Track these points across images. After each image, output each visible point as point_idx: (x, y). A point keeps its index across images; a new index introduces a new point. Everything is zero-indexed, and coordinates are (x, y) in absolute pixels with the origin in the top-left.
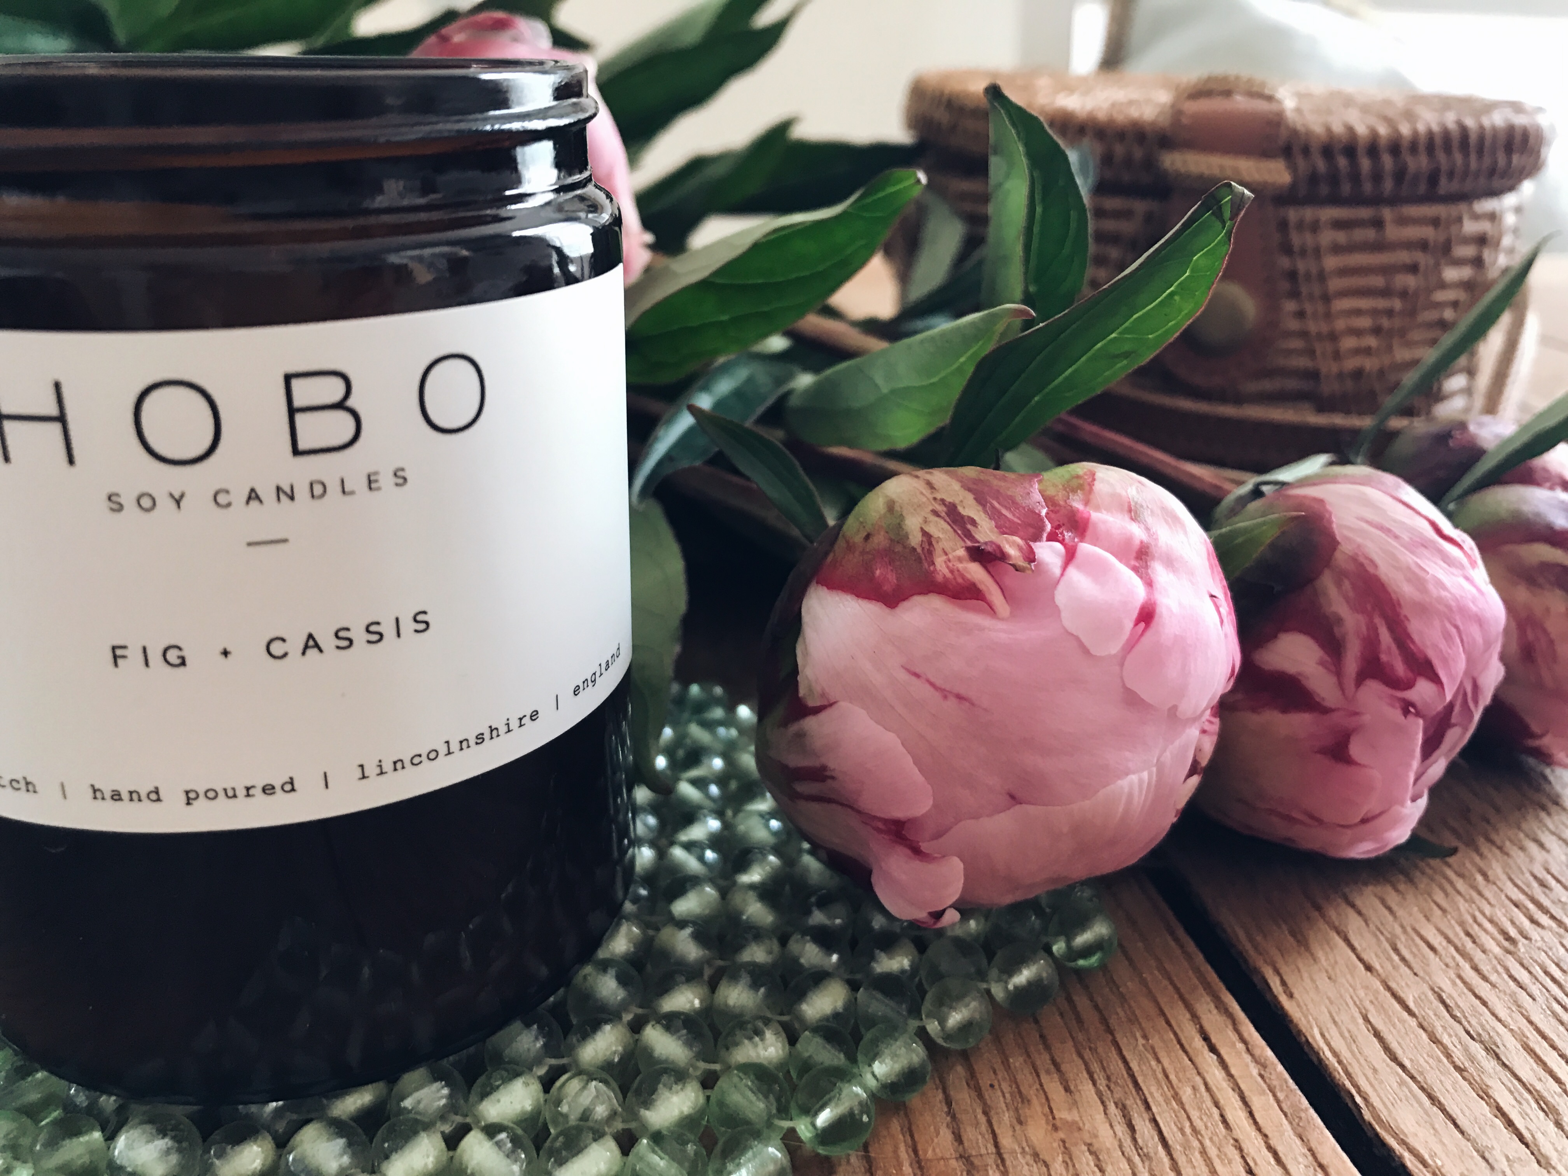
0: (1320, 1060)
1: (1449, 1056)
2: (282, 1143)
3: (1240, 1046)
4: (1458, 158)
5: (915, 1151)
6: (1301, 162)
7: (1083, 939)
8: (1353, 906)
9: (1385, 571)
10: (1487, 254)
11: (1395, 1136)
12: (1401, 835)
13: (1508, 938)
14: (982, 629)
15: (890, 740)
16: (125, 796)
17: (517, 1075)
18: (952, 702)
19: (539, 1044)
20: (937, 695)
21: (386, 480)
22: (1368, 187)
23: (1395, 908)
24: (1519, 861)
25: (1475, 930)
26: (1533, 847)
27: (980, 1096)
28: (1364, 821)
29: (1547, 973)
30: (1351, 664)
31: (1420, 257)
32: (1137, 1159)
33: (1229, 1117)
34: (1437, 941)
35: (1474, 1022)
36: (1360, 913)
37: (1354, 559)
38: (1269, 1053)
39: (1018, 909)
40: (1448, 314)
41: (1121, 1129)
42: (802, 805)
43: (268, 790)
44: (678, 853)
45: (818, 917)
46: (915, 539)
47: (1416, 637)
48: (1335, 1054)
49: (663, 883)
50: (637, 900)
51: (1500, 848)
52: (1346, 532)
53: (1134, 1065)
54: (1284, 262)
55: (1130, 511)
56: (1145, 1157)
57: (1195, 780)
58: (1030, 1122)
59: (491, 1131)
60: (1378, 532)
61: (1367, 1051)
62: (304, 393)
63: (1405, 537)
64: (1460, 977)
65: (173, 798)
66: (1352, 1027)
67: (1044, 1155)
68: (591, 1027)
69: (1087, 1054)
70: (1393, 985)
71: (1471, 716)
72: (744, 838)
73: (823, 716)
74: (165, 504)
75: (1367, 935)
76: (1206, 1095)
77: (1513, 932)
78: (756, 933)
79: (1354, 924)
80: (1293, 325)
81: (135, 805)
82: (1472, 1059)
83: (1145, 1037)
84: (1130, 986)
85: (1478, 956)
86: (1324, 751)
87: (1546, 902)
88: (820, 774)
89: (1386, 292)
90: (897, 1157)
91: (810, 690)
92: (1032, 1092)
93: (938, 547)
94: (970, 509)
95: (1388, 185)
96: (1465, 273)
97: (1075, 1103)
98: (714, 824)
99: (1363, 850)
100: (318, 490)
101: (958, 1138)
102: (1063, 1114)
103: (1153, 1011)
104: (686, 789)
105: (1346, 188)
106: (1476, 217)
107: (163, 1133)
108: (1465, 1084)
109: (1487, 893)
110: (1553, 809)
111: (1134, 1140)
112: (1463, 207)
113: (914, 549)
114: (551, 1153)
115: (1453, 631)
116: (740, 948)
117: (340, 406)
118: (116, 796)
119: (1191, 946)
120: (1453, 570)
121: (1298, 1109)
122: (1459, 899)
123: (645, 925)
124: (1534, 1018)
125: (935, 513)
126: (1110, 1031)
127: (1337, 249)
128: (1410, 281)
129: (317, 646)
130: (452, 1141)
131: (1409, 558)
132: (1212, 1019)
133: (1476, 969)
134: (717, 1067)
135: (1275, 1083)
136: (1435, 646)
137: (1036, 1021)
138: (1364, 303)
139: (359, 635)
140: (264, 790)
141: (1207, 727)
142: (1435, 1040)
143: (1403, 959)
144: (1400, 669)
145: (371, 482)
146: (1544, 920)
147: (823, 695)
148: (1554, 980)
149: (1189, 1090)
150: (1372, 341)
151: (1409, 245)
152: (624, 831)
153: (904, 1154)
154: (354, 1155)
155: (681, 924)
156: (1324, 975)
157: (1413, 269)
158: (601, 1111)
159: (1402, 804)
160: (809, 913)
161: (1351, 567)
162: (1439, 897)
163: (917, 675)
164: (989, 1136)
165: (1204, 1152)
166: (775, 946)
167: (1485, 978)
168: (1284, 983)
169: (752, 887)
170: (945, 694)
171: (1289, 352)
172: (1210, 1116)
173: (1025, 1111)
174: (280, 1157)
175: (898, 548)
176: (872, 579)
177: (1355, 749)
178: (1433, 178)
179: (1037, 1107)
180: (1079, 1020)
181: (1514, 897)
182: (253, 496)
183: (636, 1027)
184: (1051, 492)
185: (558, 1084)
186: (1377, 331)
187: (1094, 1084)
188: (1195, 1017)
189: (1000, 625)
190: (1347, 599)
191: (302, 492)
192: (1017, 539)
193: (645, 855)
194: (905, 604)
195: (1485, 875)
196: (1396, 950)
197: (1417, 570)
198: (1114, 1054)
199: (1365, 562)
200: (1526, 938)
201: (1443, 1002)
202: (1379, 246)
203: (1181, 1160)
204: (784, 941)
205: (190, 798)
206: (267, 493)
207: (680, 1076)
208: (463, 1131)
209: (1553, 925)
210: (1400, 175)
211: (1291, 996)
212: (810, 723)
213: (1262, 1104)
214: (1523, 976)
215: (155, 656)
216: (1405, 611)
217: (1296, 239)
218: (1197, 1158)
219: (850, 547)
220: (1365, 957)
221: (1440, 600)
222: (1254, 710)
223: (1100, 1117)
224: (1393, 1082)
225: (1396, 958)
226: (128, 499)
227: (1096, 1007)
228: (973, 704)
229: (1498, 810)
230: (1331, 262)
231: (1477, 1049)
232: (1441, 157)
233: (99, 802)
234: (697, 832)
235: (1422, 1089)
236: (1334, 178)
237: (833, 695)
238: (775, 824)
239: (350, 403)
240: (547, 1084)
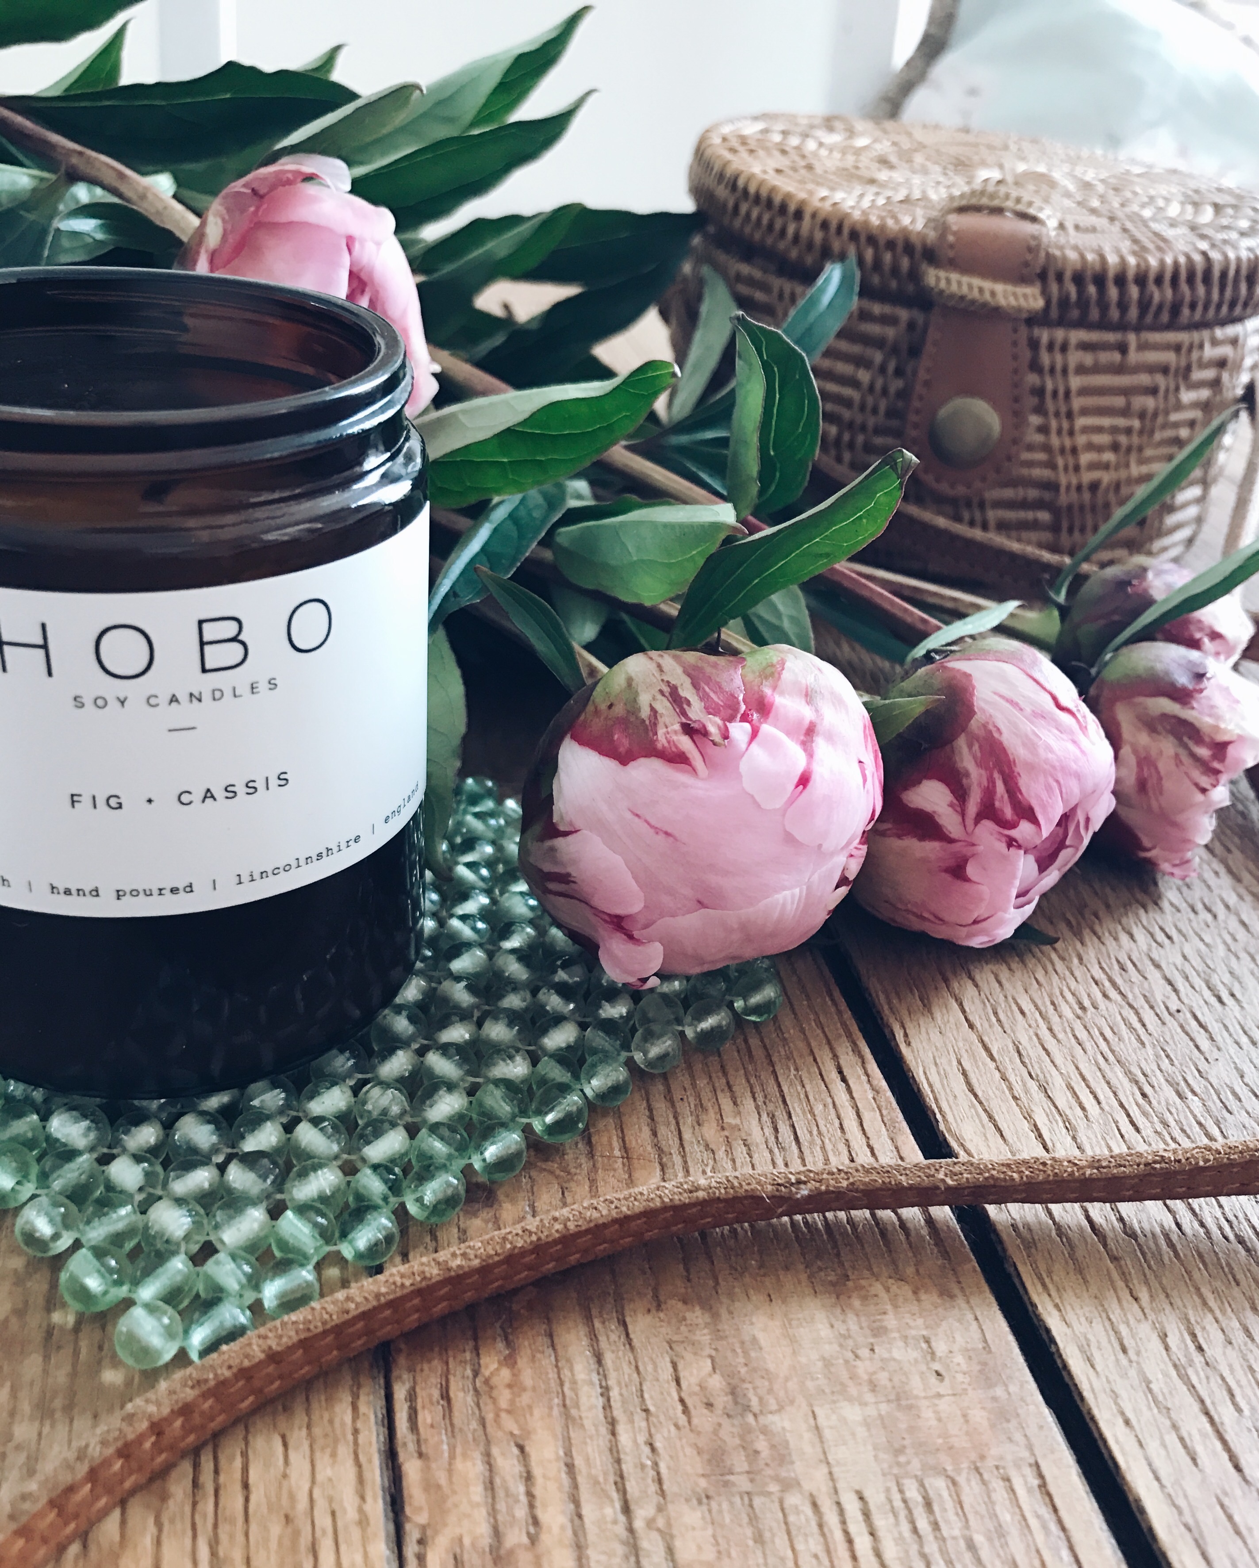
0: (919, 1089)
1: (1011, 1089)
2: (168, 1126)
3: (864, 1078)
4: (1201, 290)
5: (624, 1141)
6: (1054, 288)
7: (756, 999)
8: (973, 979)
9: (1008, 739)
10: (1225, 376)
11: (957, 1140)
12: (1006, 932)
13: (1083, 1008)
14: (686, 786)
15: (617, 861)
16: (74, 892)
17: (334, 1084)
18: (661, 836)
19: (351, 1062)
20: (652, 831)
21: (263, 686)
22: (1114, 314)
23: (1004, 981)
24: (1110, 949)
25: (1059, 1000)
26: (1124, 938)
27: (673, 1105)
28: (975, 922)
29: (1102, 1034)
30: (972, 808)
31: (1161, 380)
32: (776, 1150)
33: (845, 1126)
34: (1027, 1007)
35: (1036, 1066)
36: (976, 986)
37: (985, 726)
38: (884, 1084)
39: (711, 976)
40: (1184, 433)
41: (768, 1131)
42: (551, 897)
43: (174, 891)
44: (455, 923)
45: (562, 975)
46: (645, 713)
47: (1023, 790)
48: (930, 1086)
49: (444, 945)
50: (425, 959)
51: (1099, 938)
52: (982, 704)
53: (785, 1089)
54: (1033, 379)
55: (807, 695)
56: (782, 1149)
57: (844, 890)
58: (706, 1125)
59: (316, 1121)
60: (1008, 705)
61: (953, 1084)
62: (211, 632)
63: (1028, 710)
64: (1037, 1035)
65: (107, 893)
66: (947, 1068)
67: (712, 1146)
68: (388, 1052)
69: (753, 1080)
70: (986, 1039)
71: (1081, 839)
72: (508, 911)
73: (570, 838)
74: (113, 704)
75: (977, 1001)
76: (833, 1111)
77: (1087, 1003)
78: (513, 986)
79: (969, 993)
80: (1039, 438)
81: (82, 898)
82: (1027, 1092)
83: (797, 1069)
84: (792, 1032)
85: (1055, 1019)
86: (947, 870)
87: (1119, 981)
88: (565, 878)
89: (1125, 412)
90: (611, 1145)
91: (562, 818)
92: (709, 1105)
93: (661, 721)
94: (687, 692)
95: (1133, 313)
96: (1204, 394)
97: (739, 1113)
98: (484, 900)
99: (977, 942)
100: (218, 694)
101: (655, 1134)
102: (730, 1120)
103: (806, 1051)
104: (462, 871)
105: (1094, 314)
106: (1215, 342)
107: (85, 1116)
108: (1017, 1109)
109: (1077, 973)
110: (1150, 906)
111: (777, 1138)
112: (1206, 334)
113: (643, 721)
114: (361, 1136)
115: (1055, 784)
116: (501, 997)
117: (234, 639)
118: (68, 892)
119: (843, 1005)
120: (1064, 736)
121: (893, 1121)
122: (1055, 978)
123: (429, 979)
124: (1081, 1066)
125: (661, 692)
126: (772, 1064)
127: (1081, 370)
128: (1150, 403)
129: (212, 797)
130: (289, 1128)
131: (1027, 727)
132: (848, 1059)
133: (1050, 1029)
134: (478, 1080)
135: (883, 1104)
136: (1038, 797)
137: (719, 1056)
138: (1106, 422)
139: (241, 789)
140: (172, 891)
141: (855, 852)
142: (1004, 1078)
143: (999, 1020)
144: (1008, 813)
145: (253, 688)
146: (1113, 994)
147: (571, 824)
148: (1105, 1039)
149: (821, 1107)
150: (1109, 456)
151: (1151, 369)
152: (416, 905)
153: (616, 1144)
154: (220, 1136)
155: (458, 978)
156: (937, 1030)
157: (1153, 391)
158: (395, 1110)
159: (1005, 911)
160: (555, 972)
161: (982, 733)
162: (1040, 975)
163: (637, 815)
164: (676, 1133)
165: (823, 1148)
166: (528, 996)
167: (1054, 1036)
168: (906, 1035)
169: (513, 951)
170: (657, 830)
171: (1031, 464)
172: (832, 1124)
173: (703, 1117)
174: (167, 1135)
175: (632, 719)
176: (612, 741)
177: (971, 870)
178: (1175, 309)
179: (712, 1114)
180: (751, 1056)
181: (1097, 977)
182: (174, 699)
183: (421, 1052)
184: (750, 677)
185: (365, 1089)
186: (1115, 447)
187: (755, 1099)
188: (835, 1057)
189: (700, 784)
190: (975, 757)
191: (207, 697)
192: (717, 720)
193: (429, 924)
194: (632, 764)
195: (1080, 959)
196: (996, 1013)
197: (1033, 737)
198: (772, 1081)
199: (994, 730)
200: (1096, 1008)
201: (1019, 1052)
202: (1120, 369)
203: (807, 1152)
204: (535, 992)
205: (119, 895)
206: (183, 697)
207: (451, 1087)
208: (296, 1121)
209: (1119, 998)
210: (1144, 305)
211: (909, 1044)
212: (560, 843)
213: (871, 1118)
214: (1082, 1035)
215: (101, 802)
216: (1018, 769)
217: (1045, 359)
218: (818, 1150)
219: (597, 712)
220: (971, 1018)
221: (1046, 761)
222: (899, 837)
223: (755, 1122)
224: (966, 1105)
225: (994, 1019)
226: (88, 701)
227: (765, 1047)
228: (676, 839)
229: (1108, 906)
230: (1075, 382)
231: (1033, 1085)
232: (1184, 288)
233: (55, 896)
234: (470, 907)
235: (985, 1111)
236: (1083, 302)
237: (578, 824)
238: (532, 902)
239: (241, 638)
240: (356, 1090)
